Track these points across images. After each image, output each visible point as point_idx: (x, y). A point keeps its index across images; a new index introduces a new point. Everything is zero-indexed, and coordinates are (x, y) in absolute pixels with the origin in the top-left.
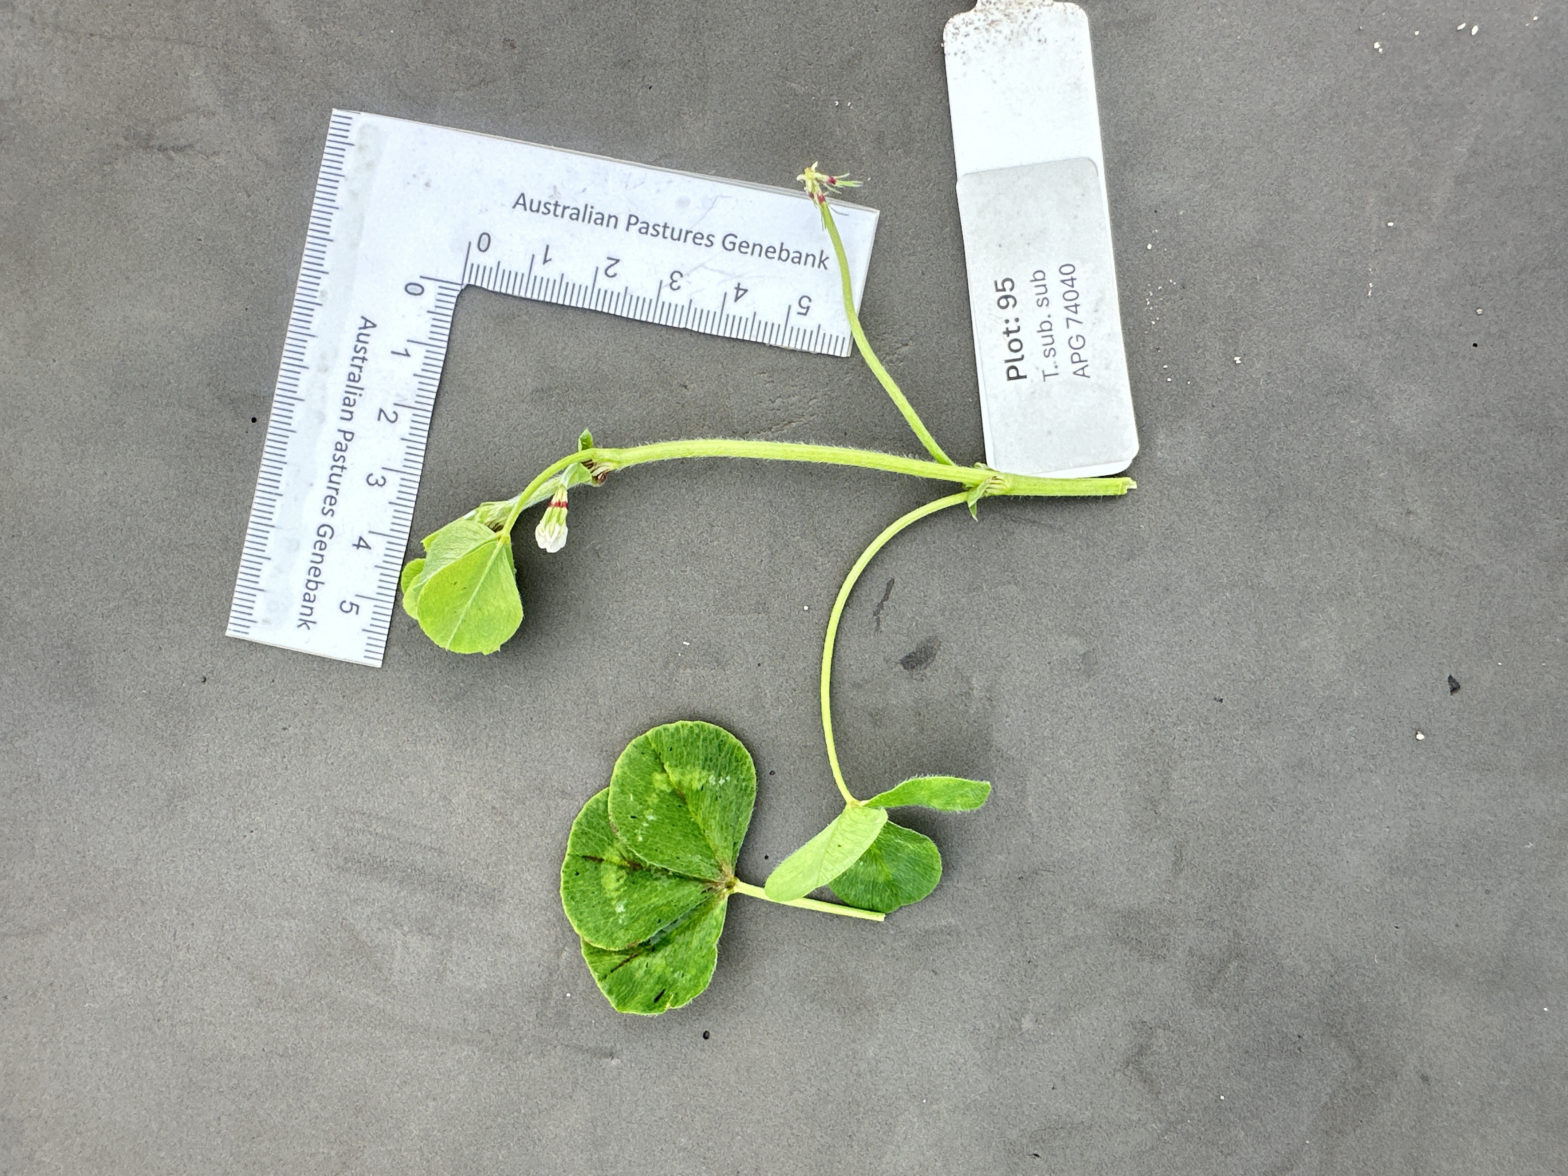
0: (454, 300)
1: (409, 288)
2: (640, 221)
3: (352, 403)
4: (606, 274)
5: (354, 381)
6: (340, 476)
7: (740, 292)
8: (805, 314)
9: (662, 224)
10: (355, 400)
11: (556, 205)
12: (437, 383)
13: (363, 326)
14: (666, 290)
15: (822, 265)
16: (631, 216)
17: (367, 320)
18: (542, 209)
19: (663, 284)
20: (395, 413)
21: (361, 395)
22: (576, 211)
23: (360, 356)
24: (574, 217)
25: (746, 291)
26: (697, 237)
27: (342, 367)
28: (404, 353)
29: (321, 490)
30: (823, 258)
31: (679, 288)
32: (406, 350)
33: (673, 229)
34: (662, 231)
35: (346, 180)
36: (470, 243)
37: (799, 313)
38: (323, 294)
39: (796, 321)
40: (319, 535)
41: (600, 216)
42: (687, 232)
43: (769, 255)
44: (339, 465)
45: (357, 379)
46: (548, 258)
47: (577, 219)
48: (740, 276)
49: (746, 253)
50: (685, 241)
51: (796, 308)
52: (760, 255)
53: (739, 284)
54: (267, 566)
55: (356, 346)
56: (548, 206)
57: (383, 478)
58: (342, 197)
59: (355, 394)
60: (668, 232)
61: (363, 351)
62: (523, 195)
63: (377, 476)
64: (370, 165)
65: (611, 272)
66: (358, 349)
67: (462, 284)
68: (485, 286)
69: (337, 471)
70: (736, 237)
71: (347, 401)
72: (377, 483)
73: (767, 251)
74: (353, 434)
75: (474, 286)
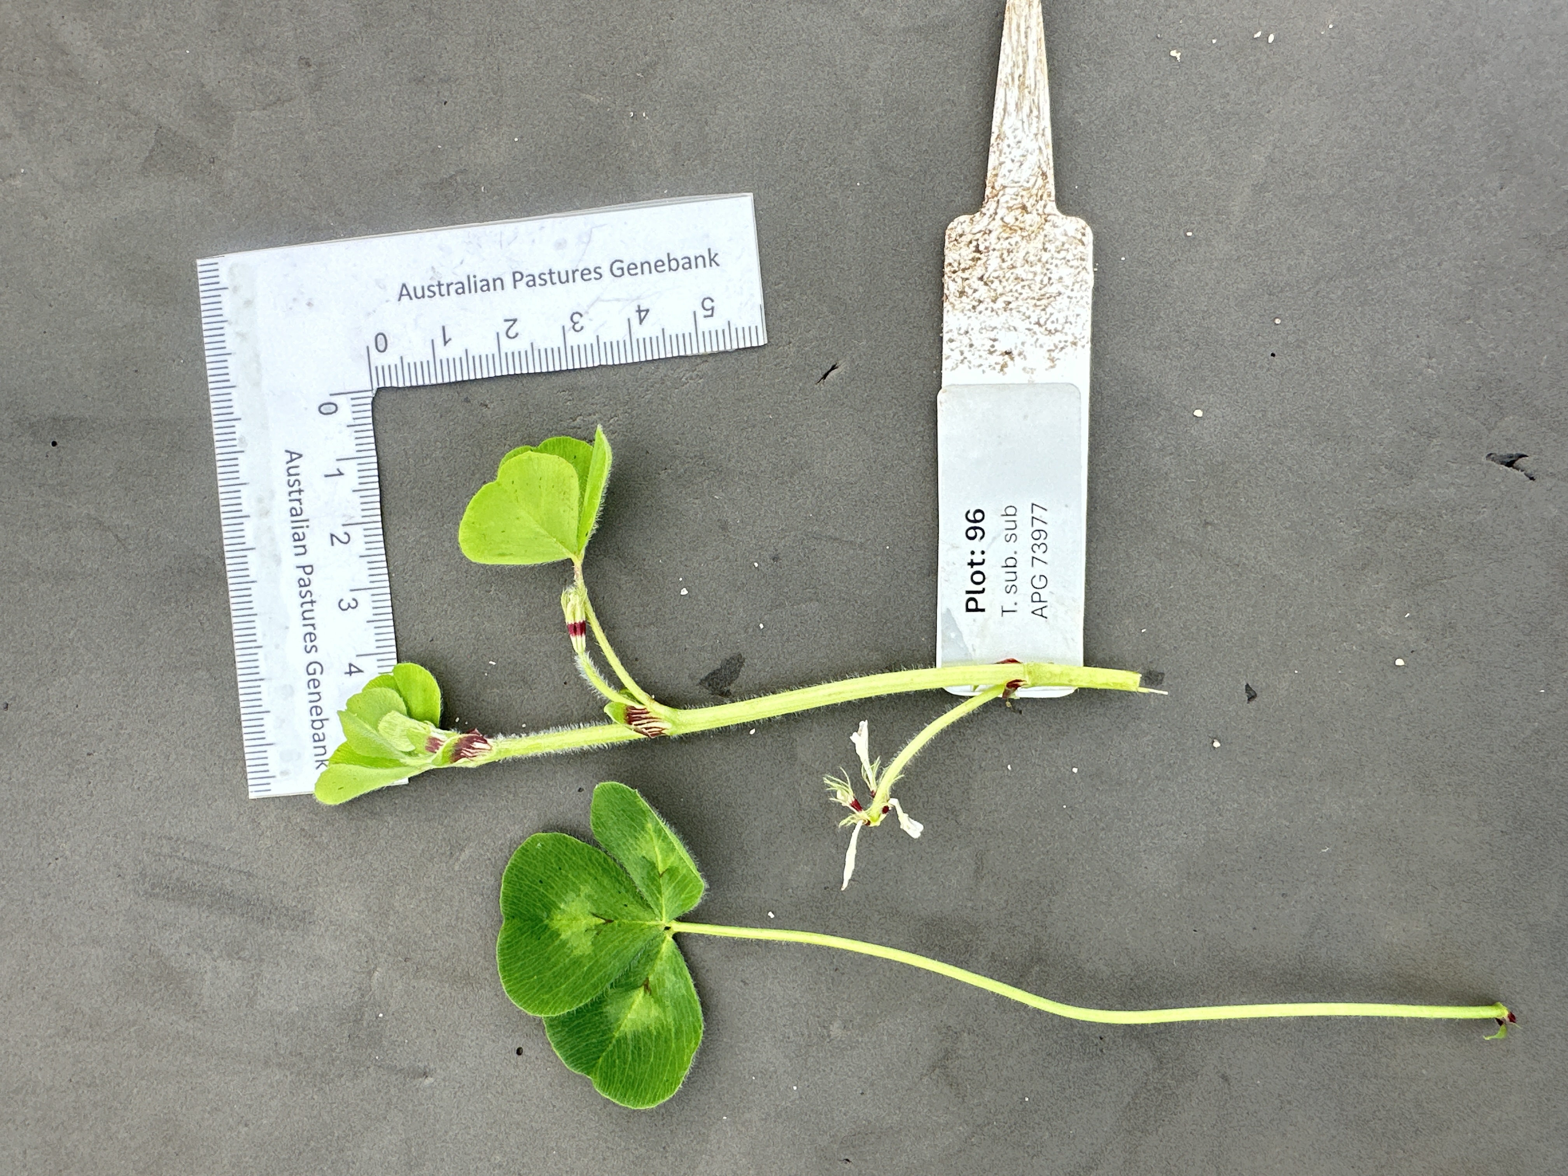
0: (369, 407)
1: (322, 409)
2: (525, 275)
3: (301, 537)
4: (508, 336)
5: (297, 515)
6: (312, 610)
7: (642, 313)
8: (712, 315)
9: (547, 272)
10: (304, 534)
11: (439, 285)
12: (377, 492)
13: (289, 459)
14: (570, 334)
15: (713, 263)
16: (514, 274)
17: (291, 453)
18: (427, 293)
19: (566, 329)
20: (346, 533)
21: (307, 527)
22: (460, 285)
23: (295, 489)
24: (460, 291)
25: (647, 311)
26: (585, 274)
27: (282, 504)
28: (337, 472)
29: (298, 630)
30: (712, 257)
31: (582, 328)
32: (338, 470)
33: (559, 273)
34: (549, 277)
35: (230, 324)
36: (368, 348)
37: (705, 317)
38: (242, 440)
39: (705, 325)
40: (309, 674)
41: (485, 283)
42: (574, 272)
43: (659, 269)
44: (308, 601)
45: (299, 512)
46: (447, 339)
47: (464, 292)
48: (638, 298)
49: (636, 274)
50: (574, 281)
51: (701, 313)
52: (650, 272)
53: (639, 307)
54: (268, 720)
55: (289, 481)
56: (432, 288)
57: (354, 600)
58: (231, 342)
59: (302, 527)
60: (555, 277)
61: (297, 483)
62: (404, 286)
63: (348, 599)
64: (248, 303)
65: (512, 333)
66: (291, 483)
67: (372, 390)
68: (395, 384)
69: (308, 607)
70: (621, 261)
71: (296, 537)
72: (349, 606)
73: (656, 266)
74: (311, 566)
75: (385, 388)
